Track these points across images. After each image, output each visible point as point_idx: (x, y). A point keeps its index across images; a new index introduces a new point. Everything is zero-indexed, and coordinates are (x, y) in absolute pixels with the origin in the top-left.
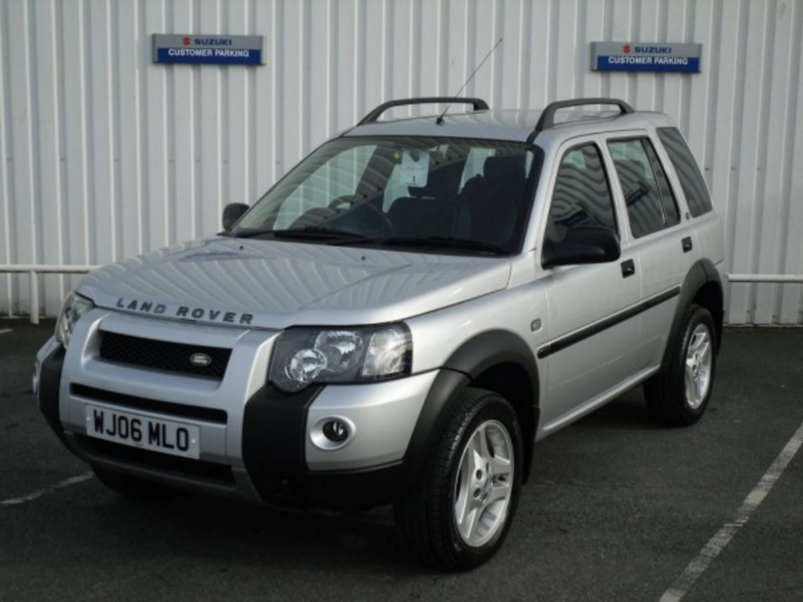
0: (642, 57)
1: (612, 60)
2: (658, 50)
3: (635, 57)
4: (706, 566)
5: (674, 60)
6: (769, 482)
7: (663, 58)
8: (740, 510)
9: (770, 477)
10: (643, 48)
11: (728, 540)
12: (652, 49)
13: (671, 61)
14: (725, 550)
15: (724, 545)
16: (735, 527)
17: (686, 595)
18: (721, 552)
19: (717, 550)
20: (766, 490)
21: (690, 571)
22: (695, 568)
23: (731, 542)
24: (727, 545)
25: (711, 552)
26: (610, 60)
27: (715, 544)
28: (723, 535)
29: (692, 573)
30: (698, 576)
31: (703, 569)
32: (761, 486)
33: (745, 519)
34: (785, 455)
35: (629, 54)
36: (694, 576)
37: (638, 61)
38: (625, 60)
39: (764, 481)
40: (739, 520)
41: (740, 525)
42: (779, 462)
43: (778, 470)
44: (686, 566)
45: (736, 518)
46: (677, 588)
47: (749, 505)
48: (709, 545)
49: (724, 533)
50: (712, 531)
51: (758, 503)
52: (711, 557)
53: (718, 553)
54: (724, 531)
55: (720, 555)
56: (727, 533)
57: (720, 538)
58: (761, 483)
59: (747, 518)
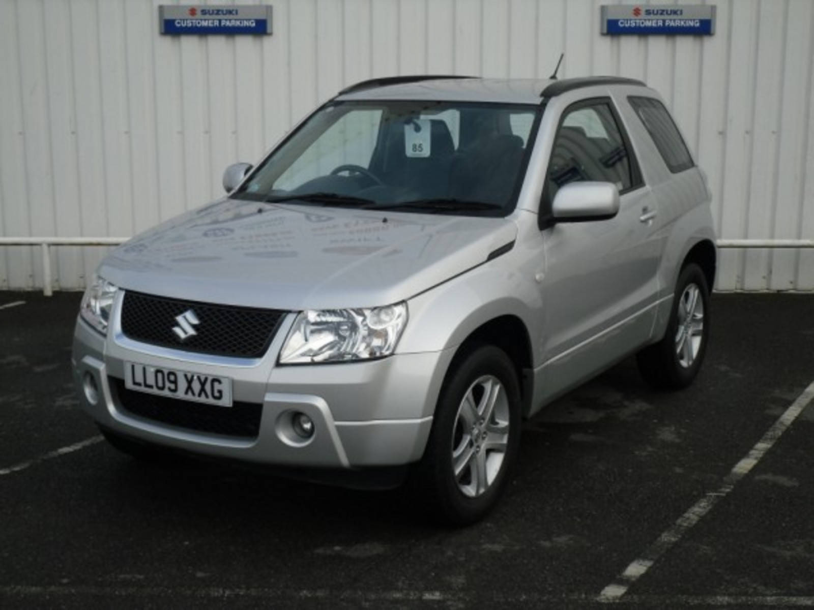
0: (652, 20)
1: (622, 23)
2: (669, 12)
3: (645, 20)
4: (680, 536)
5: (685, 23)
6: (762, 450)
7: (674, 20)
8: (725, 479)
9: (762, 446)
10: (653, 11)
11: (707, 511)
12: (663, 11)
13: (682, 23)
14: (702, 520)
15: (703, 514)
16: (718, 496)
17: (654, 564)
18: (699, 521)
19: (695, 520)
20: (756, 458)
21: (663, 540)
22: (667, 537)
23: (710, 512)
24: (705, 516)
25: (688, 521)
26: (619, 23)
27: (693, 514)
28: (702, 504)
29: (665, 542)
30: (670, 546)
31: (677, 539)
32: (752, 454)
33: (728, 488)
34: (782, 423)
35: (640, 17)
36: (666, 546)
37: (648, 24)
38: (636, 23)
39: (756, 449)
40: (723, 490)
41: (724, 495)
42: (774, 431)
43: (771, 439)
44: (659, 536)
45: (721, 487)
46: (645, 558)
47: (736, 474)
48: (686, 515)
49: (705, 502)
50: (692, 501)
51: (745, 472)
52: (687, 527)
53: (694, 522)
54: (705, 500)
55: (696, 525)
56: (708, 502)
57: (700, 507)
58: (752, 452)
59: (732, 487)
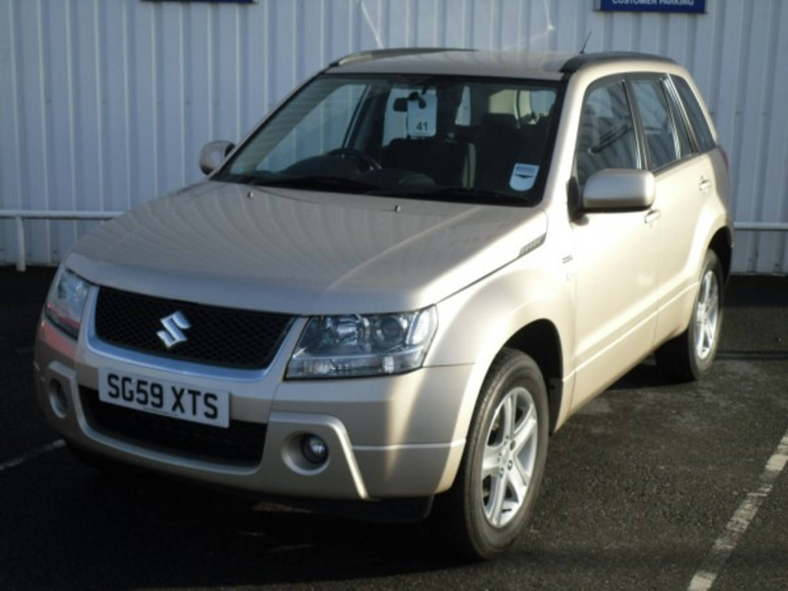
4: (735, 543)
8: (761, 477)
11: (754, 513)
14: (752, 524)
15: (752, 517)
16: (760, 497)
17: (718, 577)
18: (749, 526)
19: (745, 524)
20: (786, 454)
21: (718, 548)
22: (723, 545)
23: (757, 515)
24: (754, 518)
25: (739, 525)
27: (741, 517)
28: (748, 506)
29: (721, 551)
30: (728, 556)
31: (733, 547)
32: (781, 450)
33: (768, 487)
36: (724, 555)
39: (784, 444)
40: (762, 489)
41: (765, 495)
44: (714, 543)
45: (760, 487)
46: (708, 570)
47: (771, 472)
48: (734, 519)
49: (749, 503)
50: (736, 503)
51: (780, 469)
52: (739, 533)
53: (745, 527)
54: (748, 501)
55: (748, 531)
56: (751, 503)
57: (745, 509)
58: (780, 447)
59: (771, 486)
